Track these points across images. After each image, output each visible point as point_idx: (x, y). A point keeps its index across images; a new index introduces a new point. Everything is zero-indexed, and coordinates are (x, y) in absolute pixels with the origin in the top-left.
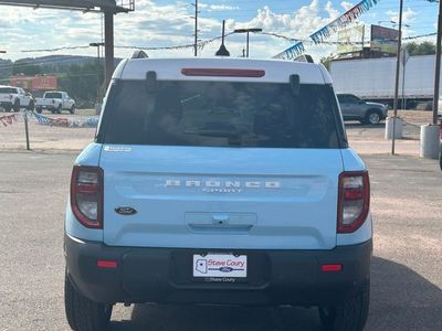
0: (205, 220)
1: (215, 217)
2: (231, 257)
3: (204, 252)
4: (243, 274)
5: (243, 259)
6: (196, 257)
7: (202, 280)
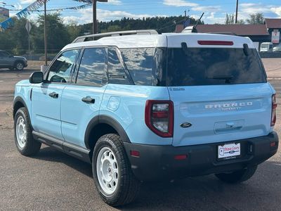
0: (223, 126)
1: (228, 124)
2: (234, 145)
3: (222, 144)
4: (239, 153)
5: (239, 145)
6: (220, 147)
7: (222, 159)
